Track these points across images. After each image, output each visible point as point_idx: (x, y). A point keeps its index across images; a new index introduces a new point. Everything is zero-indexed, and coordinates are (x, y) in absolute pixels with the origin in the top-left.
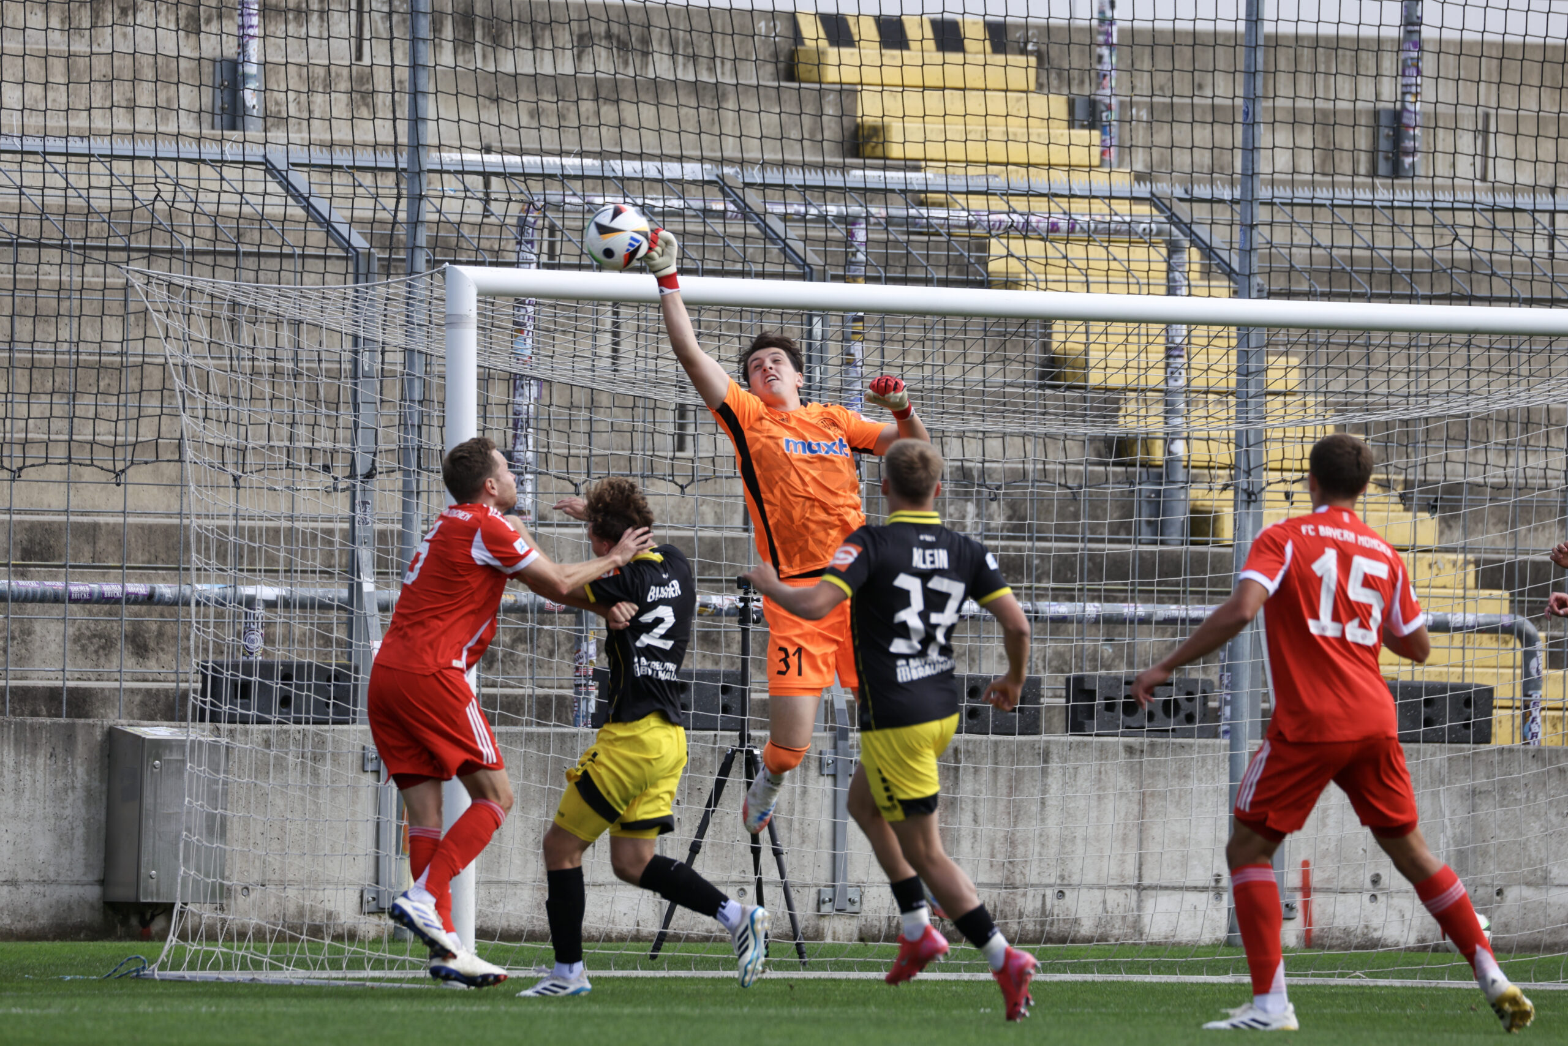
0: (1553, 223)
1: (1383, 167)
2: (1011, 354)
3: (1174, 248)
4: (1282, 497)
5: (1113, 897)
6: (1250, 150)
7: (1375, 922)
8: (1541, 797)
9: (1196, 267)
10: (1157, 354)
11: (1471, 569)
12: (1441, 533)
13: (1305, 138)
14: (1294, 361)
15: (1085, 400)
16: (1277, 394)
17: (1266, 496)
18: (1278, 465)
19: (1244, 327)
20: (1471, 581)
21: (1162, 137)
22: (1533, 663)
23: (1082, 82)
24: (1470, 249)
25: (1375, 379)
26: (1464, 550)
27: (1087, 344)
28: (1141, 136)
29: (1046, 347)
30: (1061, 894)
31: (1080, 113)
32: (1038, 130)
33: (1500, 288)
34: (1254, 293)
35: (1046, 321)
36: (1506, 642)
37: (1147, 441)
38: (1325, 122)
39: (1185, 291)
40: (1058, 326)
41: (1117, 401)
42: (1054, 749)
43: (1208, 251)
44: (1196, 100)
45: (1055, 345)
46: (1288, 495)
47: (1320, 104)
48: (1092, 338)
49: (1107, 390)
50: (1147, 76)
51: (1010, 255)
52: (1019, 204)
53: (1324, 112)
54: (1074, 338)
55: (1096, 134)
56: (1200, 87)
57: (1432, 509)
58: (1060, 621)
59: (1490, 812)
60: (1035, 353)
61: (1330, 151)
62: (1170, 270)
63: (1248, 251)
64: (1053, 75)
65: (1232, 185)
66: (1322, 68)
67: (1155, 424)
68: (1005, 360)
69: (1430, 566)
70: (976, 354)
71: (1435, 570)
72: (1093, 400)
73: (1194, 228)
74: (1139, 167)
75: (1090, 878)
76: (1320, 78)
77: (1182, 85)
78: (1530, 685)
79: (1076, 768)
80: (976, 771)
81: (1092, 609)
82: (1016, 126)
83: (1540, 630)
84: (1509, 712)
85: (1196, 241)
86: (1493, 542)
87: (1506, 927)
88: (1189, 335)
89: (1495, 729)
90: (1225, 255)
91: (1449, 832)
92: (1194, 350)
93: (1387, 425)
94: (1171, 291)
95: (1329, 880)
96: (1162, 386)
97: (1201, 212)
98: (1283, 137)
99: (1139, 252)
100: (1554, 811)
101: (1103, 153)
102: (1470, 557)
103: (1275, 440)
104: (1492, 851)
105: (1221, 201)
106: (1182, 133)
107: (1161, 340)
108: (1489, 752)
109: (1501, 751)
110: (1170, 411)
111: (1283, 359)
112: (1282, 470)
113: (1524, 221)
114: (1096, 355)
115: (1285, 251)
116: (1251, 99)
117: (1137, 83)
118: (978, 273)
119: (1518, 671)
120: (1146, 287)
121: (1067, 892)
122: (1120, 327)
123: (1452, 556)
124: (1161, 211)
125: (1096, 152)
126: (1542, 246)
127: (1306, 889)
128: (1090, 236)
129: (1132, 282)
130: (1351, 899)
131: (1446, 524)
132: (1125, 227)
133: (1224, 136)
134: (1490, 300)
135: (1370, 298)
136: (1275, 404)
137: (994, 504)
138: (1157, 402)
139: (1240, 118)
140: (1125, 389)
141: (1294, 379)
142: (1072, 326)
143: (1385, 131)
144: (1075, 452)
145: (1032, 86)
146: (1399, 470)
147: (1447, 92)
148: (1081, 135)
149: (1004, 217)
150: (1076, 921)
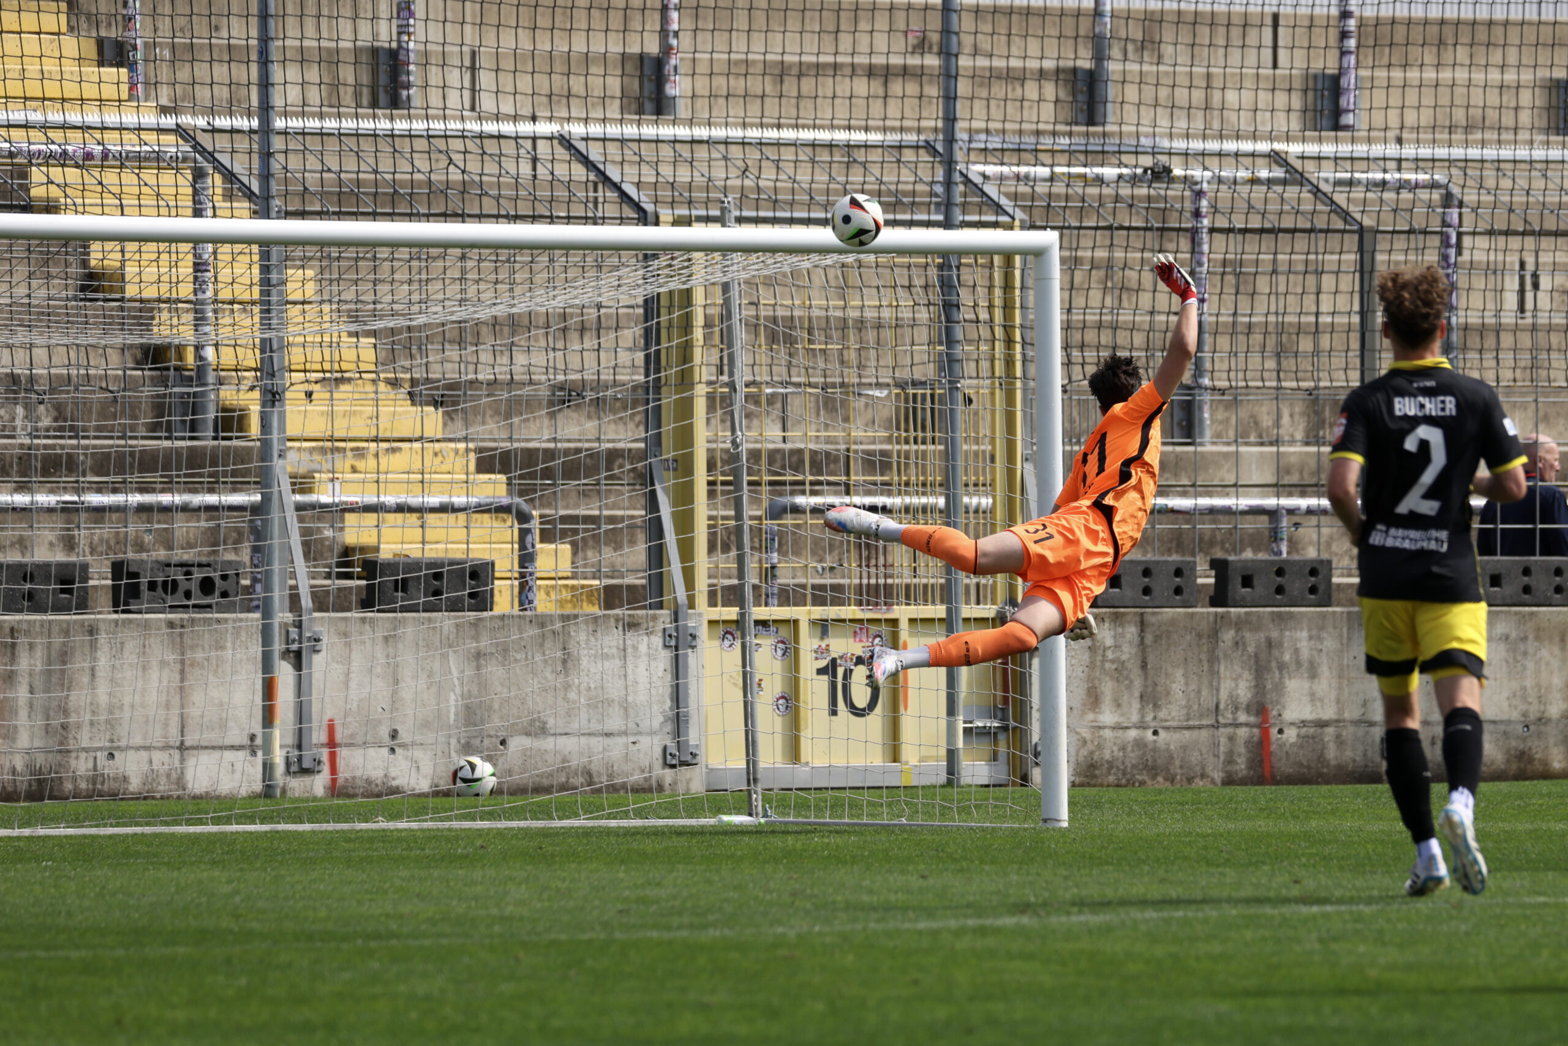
0: (534, 148)
1: (383, 98)
2: (54, 270)
3: (199, 175)
4: (303, 395)
5: (158, 757)
6: (265, 85)
7: (393, 772)
8: (538, 658)
9: (219, 191)
10: (186, 269)
11: (472, 456)
12: (445, 425)
13: (313, 75)
14: (310, 273)
15: (122, 309)
16: (295, 303)
17: (288, 395)
18: (302, 367)
19: (266, 244)
20: (472, 466)
21: (183, 74)
22: (529, 539)
23: (109, 25)
24: (463, 172)
25: (383, 288)
26: (466, 439)
27: (123, 262)
28: (164, 72)
29: (85, 264)
30: (111, 756)
31: (108, 53)
32: (70, 68)
33: (489, 206)
34: (273, 214)
35: (82, 241)
36: (504, 521)
37: (180, 349)
38: (330, 59)
39: (210, 212)
40: (95, 246)
41: (152, 310)
42: (102, 626)
43: (230, 176)
44: (213, 41)
45: (93, 263)
46: (309, 395)
47: (324, 43)
48: (127, 256)
49: (141, 301)
50: (168, 19)
51: (50, 182)
52: (57, 135)
53: (329, 50)
54: (111, 256)
55: (124, 71)
56: (217, 28)
57: (436, 404)
58: (100, 510)
59: (494, 671)
60: (75, 270)
61: (335, 86)
62: (196, 192)
63: (266, 177)
64: (83, 18)
65: (249, 116)
66: (325, 11)
67: (186, 334)
68: (49, 276)
69: (436, 454)
70: (22, 271)
71: (440, 458)
72: (130, 309)
73: (216, 155)
74: (164, 101)
75: (138, 740)
76: (324, 22)
77: (201, 27)
78: (526, 558)
79: (122, 643)
80: (31, 646)
81: (136, 499)
82: (50, 66)
83: (535, 508)
84: (509, 582)
85: (219, 167)
86: (491, 432)
87: (510, 772)
88: (215, 253)
89: (497, 598)
90: (245, 179)
91: (458, 690)
92: (220, 265)
93: (393, 331)
94: (198, 213)
95: (352, 736)
96: (192, 297)
97: (223, 142)
98: (293, 73)
99: (167, 178)
100: (549, 669)
101: (130, 89)
102: (471, 445)
103: (297, 345)
104: (496, 706)
105: (238, 131)
106: (202, 71)
107: (190, 257)
108: (492, 618)
109: (502, 617)
110: (200, 319)
111: (300, 271)
112: (305, 371)
113: (509, 148)
114: (131, 270)
115: (299, 176)
116: (265, 40)
117: (160, 25)
118: (20, 198)
119: (516, 546)
120: (174, 211)
121: (116, 754)
122: (152, 246)
123: (452, 445)
124: (186, 141)
125: (124, 88)
126: (526, 169)
127: (332, 743)
128: (122, 163)
129: (164, 206)
130: (372, 752)
131: (449, 416)
132: (154, 155)
133: (240, 72)
134: (480, 217)
135: (374, 216)
136: (294, 311)
137: (42, 408)
138: (188, 311)
139: (254, 56)
140: (159, 300)
141: (311, 289)
142: (108, 246)
143: (383, 68)
144: (114, 357)
145: (64, 29)
146: (405, 370)
147: (435, 33)
148: (109, 72)
149: (44, 147)
150: (125, 779)
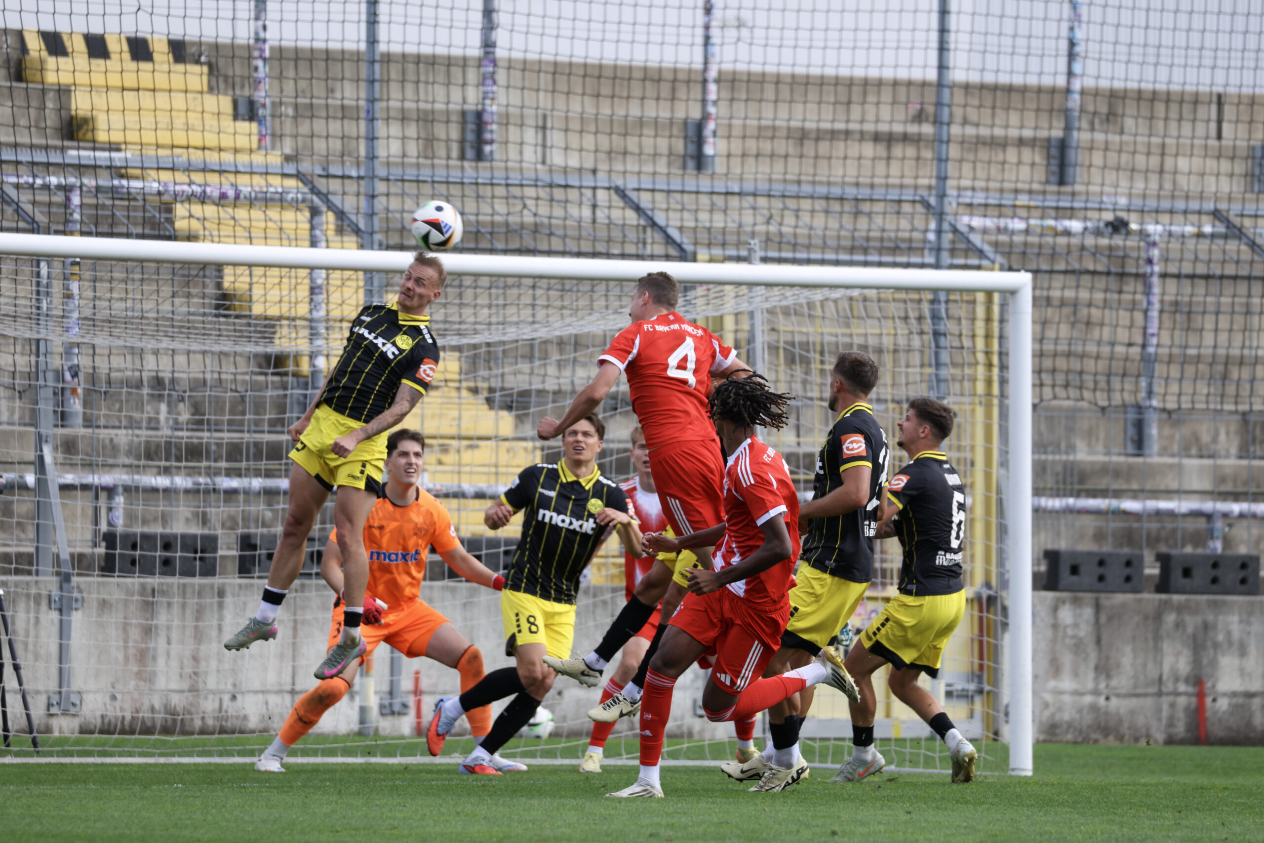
0: (594, 196)
1: (470, 153)
2: (193, 291)
3: (315, 212)
5: (273, 699)
6: (372, 138)
8: (591, 623)
9: (332, 227)
10: (303, 292)
11: (539, 453)
12: (516, 426)
13: (412, 130)
15: (249, 325)
19: (369, 272)
21: (304, 128)
23: (242, 87)
24: (535, 215)
25: (467, 312)
27: (251, 284)
28: (288, 127)
29: (219, 286)
30: (234, 698)
31: (242, 109)
32: (211, 122)
33: (557, 244)
34: (376, 246)
35: (219, 267)
37: (297, 356)
38: (426, 119)
39: (324, 244)
40: (228, 270)
41: (273, 326)
42: (228, 590)
43: (341, 215)
44: (330, 101)
45: (226, 285)
47: (422, 105)
48: (255, 279)
49: (266, 318)
50: (292, 83)
51: (191, 216)
52: (198, 177)
53: (426, 112)
54: (241, 279)
55: (254, 126)
56: (333, 91)
57: (509, 408)
58: (231, 493)
60: (211, 290)
61: (430, 141)
62: (312, 228)
63: (371, 215)
64: (221, 80)
65: (358, 165)
66: (422, 78)
67: (303, 345)
68: (189, 295)
69: (509, 451)
70: (166, 290)
71: (512, 454)
72: (256, 325)
73: (331, 197)
74: (288, 150)
75: (257, 686)
76: (421, 86)
77: (319, 89)
79: (245, 604)
80: (169, 605)
81: (257, 483)
82: (194, 119)
85: (331, 207)
87: (564, 718)
88: (327, 278)
90: (353, 218)
92: (332, 289)
93: (475, 347)
94: (314, 244)
95: (434, 685)
96: (308, 316)
97: (335, 185)
98: (395, 129)
99: (289, 215)
101: (260, 140)
105: (350, 177)
106: (319, 126)
107: (307, 281)
110: (314, 335)
113: (573, 194)
114: (257, 292)
115: (398, 215)
116: (372, 101)
117: (285, 88)
118: (166, 229)
120: (294, 241)
121: (239, 697)
122: (275, 271)
123: (523, 444)
124: (305, 184)
125: (255, 139)
126: (587, 213)
127: (417, 692)
128: (251, 202)
129: (283, 237)
131: (520, 419)
132: (278, 196)
133: (350, 128)
134: (549, 253)
137: (181, 405)
138: (304, 327)
139: (363, 114)
140: (280, 318)
142: (240, 270)
143: (471, 127)
144: (242, 367)
145: (205, 88)
146: (484, 379)
147: (515, 98)
148: (244, 126)
149: (186, 188)
150: (245, 718)
